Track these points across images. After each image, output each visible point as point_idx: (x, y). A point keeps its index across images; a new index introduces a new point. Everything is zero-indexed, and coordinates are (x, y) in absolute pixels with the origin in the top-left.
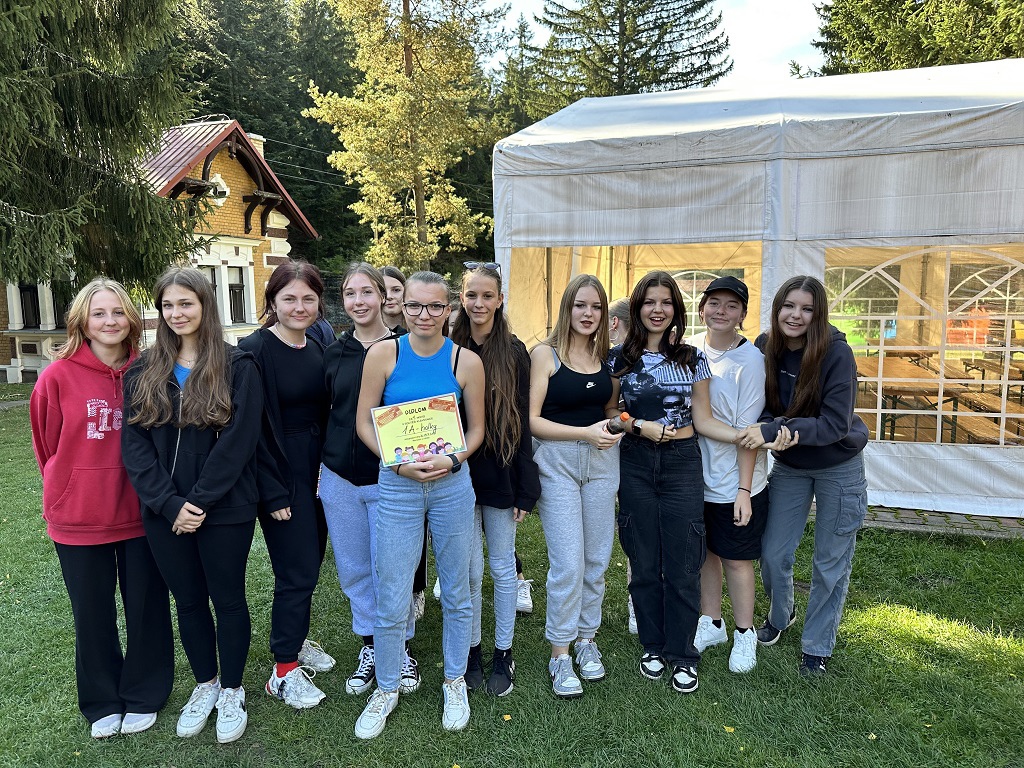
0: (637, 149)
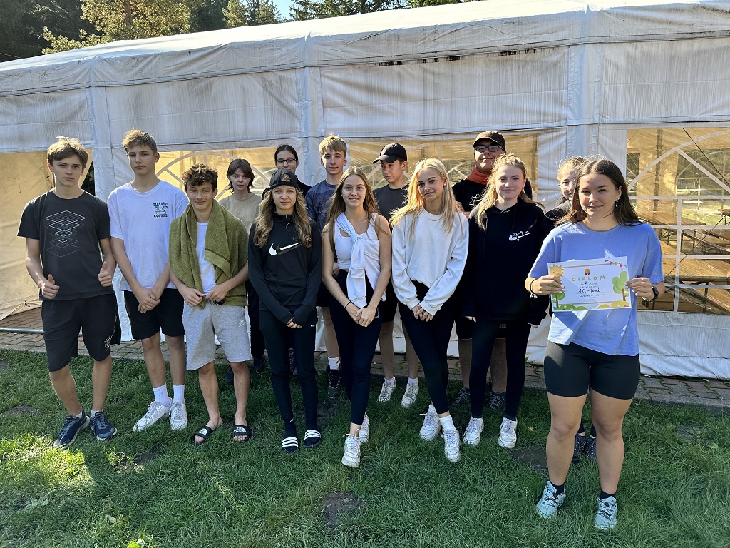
0: (9, 80)
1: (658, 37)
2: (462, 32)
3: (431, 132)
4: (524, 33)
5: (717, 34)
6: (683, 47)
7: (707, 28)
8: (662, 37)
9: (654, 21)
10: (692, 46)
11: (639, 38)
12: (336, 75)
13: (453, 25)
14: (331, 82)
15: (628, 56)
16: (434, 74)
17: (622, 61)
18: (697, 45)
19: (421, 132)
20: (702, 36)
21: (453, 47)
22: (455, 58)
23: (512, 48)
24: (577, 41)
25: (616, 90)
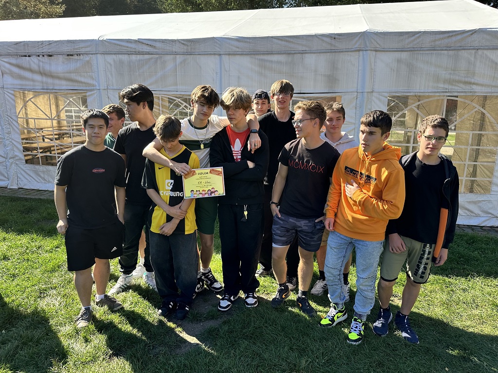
1: (124, 53)
2: (53, 45)
3: (46, 88)
4: (76, 47)
5: (144, 53)
6: (134, 57)
7: (141, 50)
8: (125, 53)
9: (122, 46)
10: (137, 57)
11: (117, 53)
12: (5, 60)
13: (49, 41)
14: (4, 63)
15: (114, 61)
16: (43, 62)
17: (112, 63)
18: (139, 57)
19: (41, 88)
20: (139, 53)
21: (50, 51)
22: (50, 56)
23: (71, 53)
24: (94, 52)
25: (112, 75)
